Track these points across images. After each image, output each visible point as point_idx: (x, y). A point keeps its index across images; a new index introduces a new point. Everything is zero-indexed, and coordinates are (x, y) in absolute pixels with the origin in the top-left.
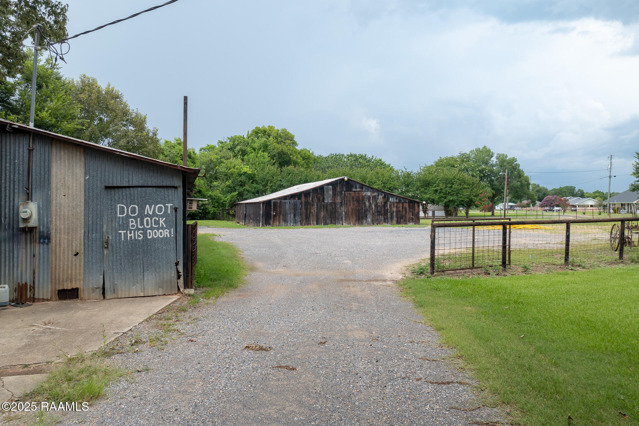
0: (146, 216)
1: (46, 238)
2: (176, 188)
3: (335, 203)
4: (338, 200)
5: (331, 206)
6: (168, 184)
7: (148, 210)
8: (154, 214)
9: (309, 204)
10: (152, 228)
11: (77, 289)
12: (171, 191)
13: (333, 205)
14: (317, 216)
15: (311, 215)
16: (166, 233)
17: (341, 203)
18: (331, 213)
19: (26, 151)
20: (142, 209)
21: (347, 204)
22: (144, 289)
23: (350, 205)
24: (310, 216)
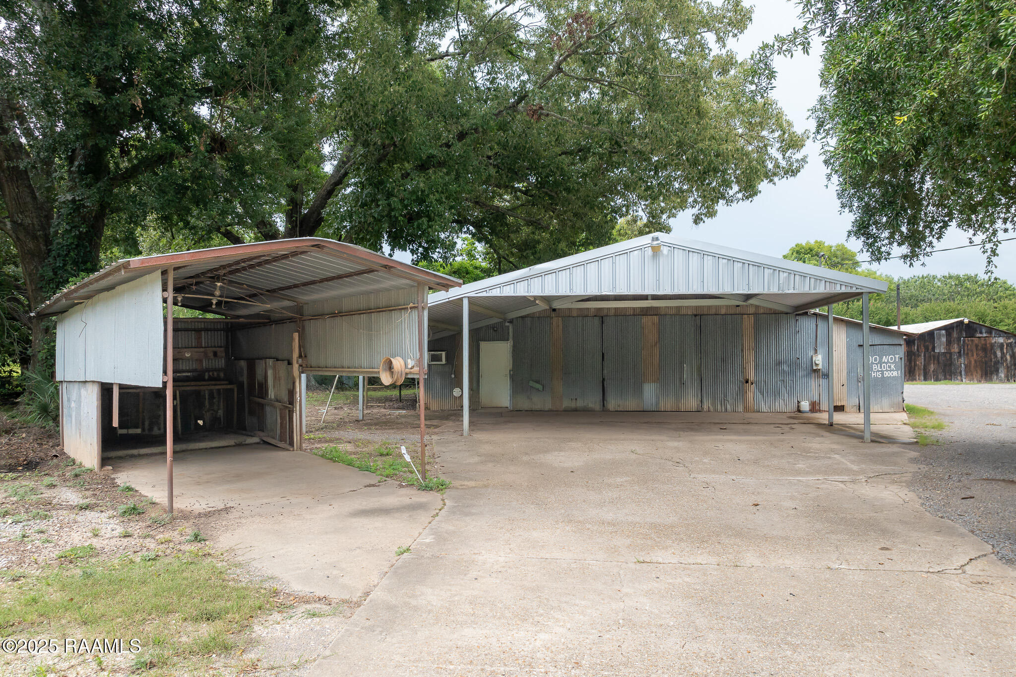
0: (884, 363)
1: (827, 376)
2: (901, 345)
3: (951, 354)
4: (955, 349)
5: (945, 356)
6: (896, 343)
7: (885, 359)
8: (888, 362)
9: (914, 354)
10: (887, 371)
11: (843, 406)
12: (898, 347)
13: (948, 356)
14: (925, 369)
15: (917, 368)
16: (895, 374)
17: (960, 352)
18: (945, 366)
19: (815, 326)
20: (881, 358)
21: (968, 354)
22: (882, 408)
23: (973, 355)
24: (915, 369)
